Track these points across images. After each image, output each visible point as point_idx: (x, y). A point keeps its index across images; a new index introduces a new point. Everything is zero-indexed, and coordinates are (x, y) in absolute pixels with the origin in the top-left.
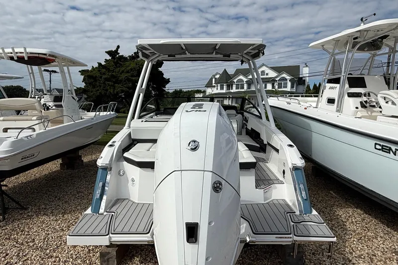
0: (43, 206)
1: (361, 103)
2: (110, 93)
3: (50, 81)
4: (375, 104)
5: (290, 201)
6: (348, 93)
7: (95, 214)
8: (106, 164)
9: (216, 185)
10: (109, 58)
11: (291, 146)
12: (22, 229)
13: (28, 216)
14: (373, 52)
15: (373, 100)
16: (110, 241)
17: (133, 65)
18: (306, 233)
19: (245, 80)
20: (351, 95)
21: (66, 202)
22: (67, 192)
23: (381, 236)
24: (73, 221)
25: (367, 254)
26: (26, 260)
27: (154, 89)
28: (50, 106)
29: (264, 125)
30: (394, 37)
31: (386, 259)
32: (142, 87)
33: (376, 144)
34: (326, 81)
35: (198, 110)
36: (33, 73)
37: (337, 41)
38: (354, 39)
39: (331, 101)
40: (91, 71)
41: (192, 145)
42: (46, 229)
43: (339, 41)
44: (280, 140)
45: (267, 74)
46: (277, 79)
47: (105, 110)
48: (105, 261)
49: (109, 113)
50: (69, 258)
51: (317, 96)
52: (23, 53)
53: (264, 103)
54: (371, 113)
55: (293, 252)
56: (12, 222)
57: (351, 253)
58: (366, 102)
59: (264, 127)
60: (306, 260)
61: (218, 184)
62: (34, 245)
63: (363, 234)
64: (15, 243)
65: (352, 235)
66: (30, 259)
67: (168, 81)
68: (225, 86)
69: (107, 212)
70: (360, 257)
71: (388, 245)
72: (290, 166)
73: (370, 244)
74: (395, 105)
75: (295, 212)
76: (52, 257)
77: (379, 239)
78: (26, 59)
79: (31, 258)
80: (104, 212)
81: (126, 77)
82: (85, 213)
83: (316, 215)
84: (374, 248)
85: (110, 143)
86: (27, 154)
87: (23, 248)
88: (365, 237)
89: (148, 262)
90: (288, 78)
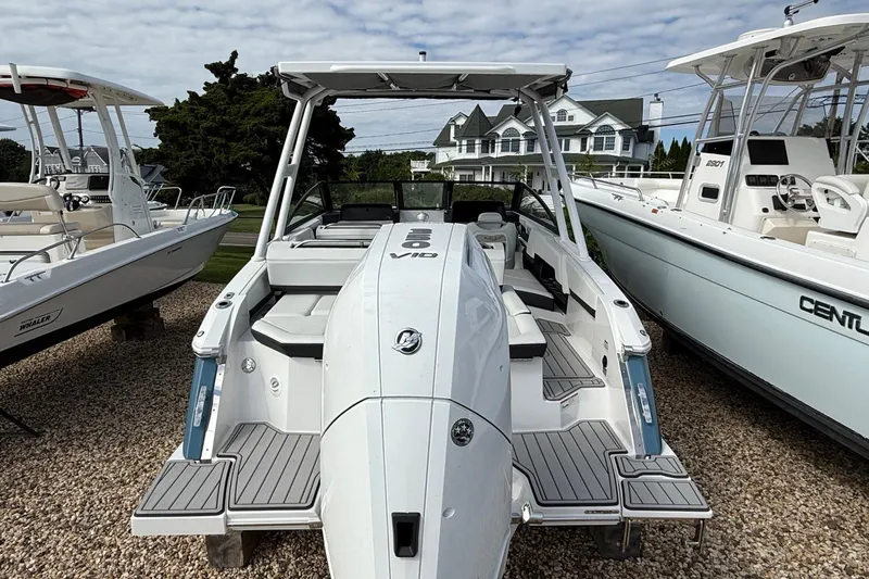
0: (77, 428)
1: (775, 198)
2: (220, 161)
3: (80, 131)
4: (804, 202)
5: (617, 424)
6: (748, 177)
7: (192, 462)
8: (214, 349)
9: (458, 429)
10: (213, 79)
11: (621, 303)
12: (31, 481)
13: (45, 450)
14: (806, 84)
15: (802, 193)
16: (227, 526)
17: (269, 99)
18: (650, 501)
19: (522, 130)
20: (753, 181)
21: (127, 417)
22: (128, 394)
23: (801, 488)
24: (145, 461)
25: (772, 526)
26: (44, 553)
27: (318, 152)
28: (80, 198)
29: (563, 250)
30: (854, 51)
31: (809, 538)
32: (290, 162)
33: (803, 298)
34: (701, 146)
35: (420, 251)
36: (35, 121)
37: (729, 57)
38: (768, 54)
39: (710, 193)
40: (174, 111)
41: (406, 342)
42: (86, 481)
43: (733, 56)
44: (600, 289)
45: (571, 118)
46: (593, 130)
47: (209, 205)
48: (218, 555)
49: (218, 211)
50: (139, 548)
51: (681, 177)
52: (10, 77)
53: (562, 191)
54: (795, 223)
55: (621, 541)
56: (8, 466)
57: (739, 527)
58: (785, 197)
59: (565, 257)
60: (646, 544)
61: (464, 427)
62: (59, 519)
63: (766, 484)
64: (17, 515)
65: (741, 485)
66: (52, 551)
67: (350, 134)
68: (477, 146)
69: (218, 456)
70: (757, 533)
71: (815, 507)
72: (619, 349)
73: (777, 504)
74: (849, 208)
75: (626, 452)
76: (101, 545)
77: (798, 494)
78: (17, 90)
79: (54, 548)
80: (213, 456)
81: (255, 125)
82: (170, 459)
83: (671, 457)
84: (786, 513)
85: (221, 298)
86: (34, 316)
87: (36, 528)
88: (768, 489)
89: (312, 554)
90: (618, 127)
